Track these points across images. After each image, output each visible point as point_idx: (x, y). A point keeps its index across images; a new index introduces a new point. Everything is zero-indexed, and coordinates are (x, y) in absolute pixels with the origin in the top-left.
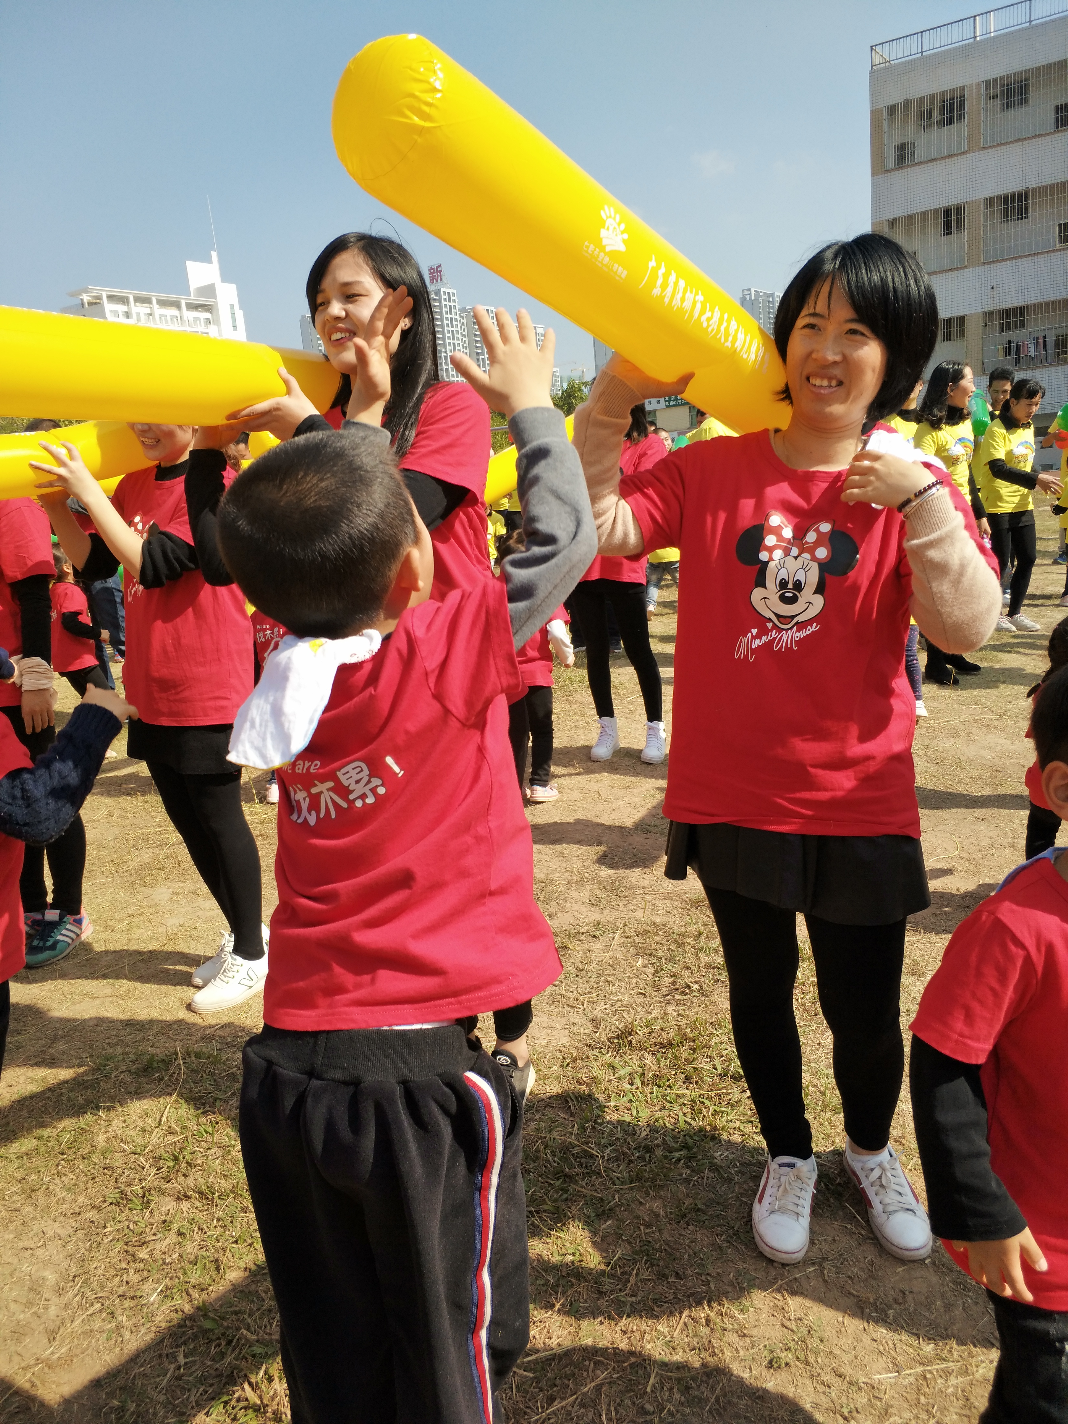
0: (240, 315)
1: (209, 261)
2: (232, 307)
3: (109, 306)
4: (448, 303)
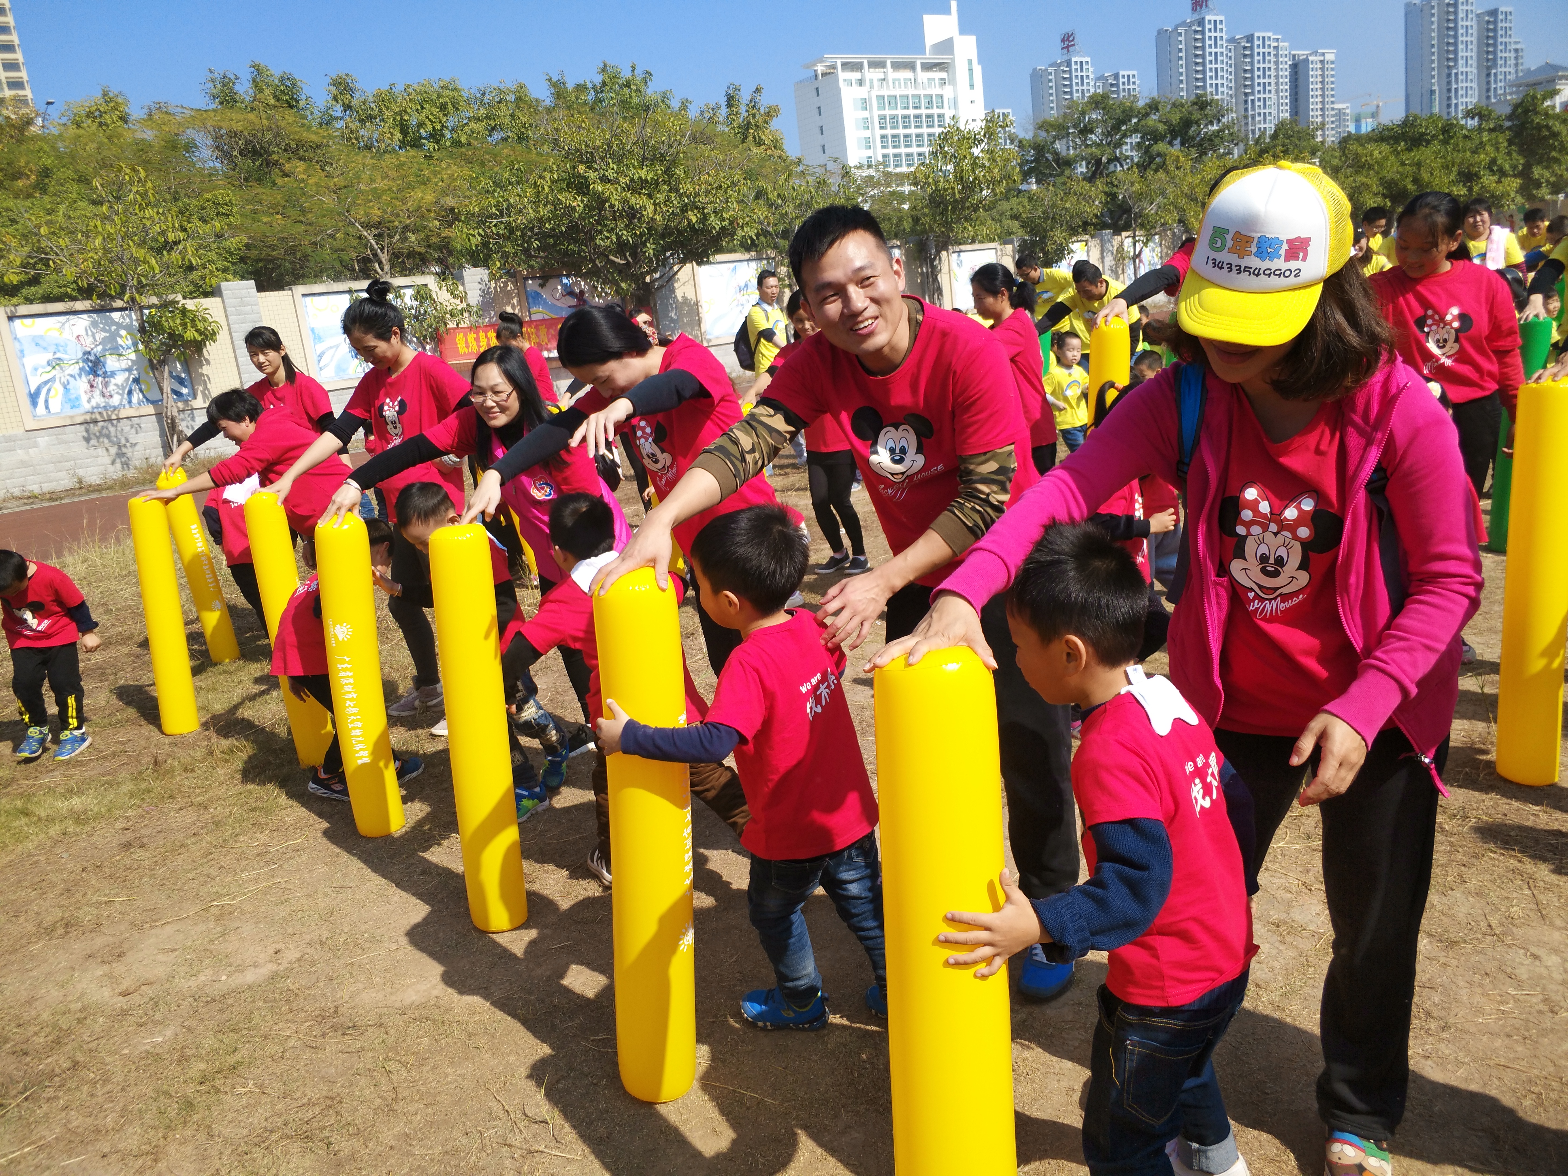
0: (978, 70)
1: (948, 12)
2: (970, 62)
3: (843, 75)
4: (1213, 34)
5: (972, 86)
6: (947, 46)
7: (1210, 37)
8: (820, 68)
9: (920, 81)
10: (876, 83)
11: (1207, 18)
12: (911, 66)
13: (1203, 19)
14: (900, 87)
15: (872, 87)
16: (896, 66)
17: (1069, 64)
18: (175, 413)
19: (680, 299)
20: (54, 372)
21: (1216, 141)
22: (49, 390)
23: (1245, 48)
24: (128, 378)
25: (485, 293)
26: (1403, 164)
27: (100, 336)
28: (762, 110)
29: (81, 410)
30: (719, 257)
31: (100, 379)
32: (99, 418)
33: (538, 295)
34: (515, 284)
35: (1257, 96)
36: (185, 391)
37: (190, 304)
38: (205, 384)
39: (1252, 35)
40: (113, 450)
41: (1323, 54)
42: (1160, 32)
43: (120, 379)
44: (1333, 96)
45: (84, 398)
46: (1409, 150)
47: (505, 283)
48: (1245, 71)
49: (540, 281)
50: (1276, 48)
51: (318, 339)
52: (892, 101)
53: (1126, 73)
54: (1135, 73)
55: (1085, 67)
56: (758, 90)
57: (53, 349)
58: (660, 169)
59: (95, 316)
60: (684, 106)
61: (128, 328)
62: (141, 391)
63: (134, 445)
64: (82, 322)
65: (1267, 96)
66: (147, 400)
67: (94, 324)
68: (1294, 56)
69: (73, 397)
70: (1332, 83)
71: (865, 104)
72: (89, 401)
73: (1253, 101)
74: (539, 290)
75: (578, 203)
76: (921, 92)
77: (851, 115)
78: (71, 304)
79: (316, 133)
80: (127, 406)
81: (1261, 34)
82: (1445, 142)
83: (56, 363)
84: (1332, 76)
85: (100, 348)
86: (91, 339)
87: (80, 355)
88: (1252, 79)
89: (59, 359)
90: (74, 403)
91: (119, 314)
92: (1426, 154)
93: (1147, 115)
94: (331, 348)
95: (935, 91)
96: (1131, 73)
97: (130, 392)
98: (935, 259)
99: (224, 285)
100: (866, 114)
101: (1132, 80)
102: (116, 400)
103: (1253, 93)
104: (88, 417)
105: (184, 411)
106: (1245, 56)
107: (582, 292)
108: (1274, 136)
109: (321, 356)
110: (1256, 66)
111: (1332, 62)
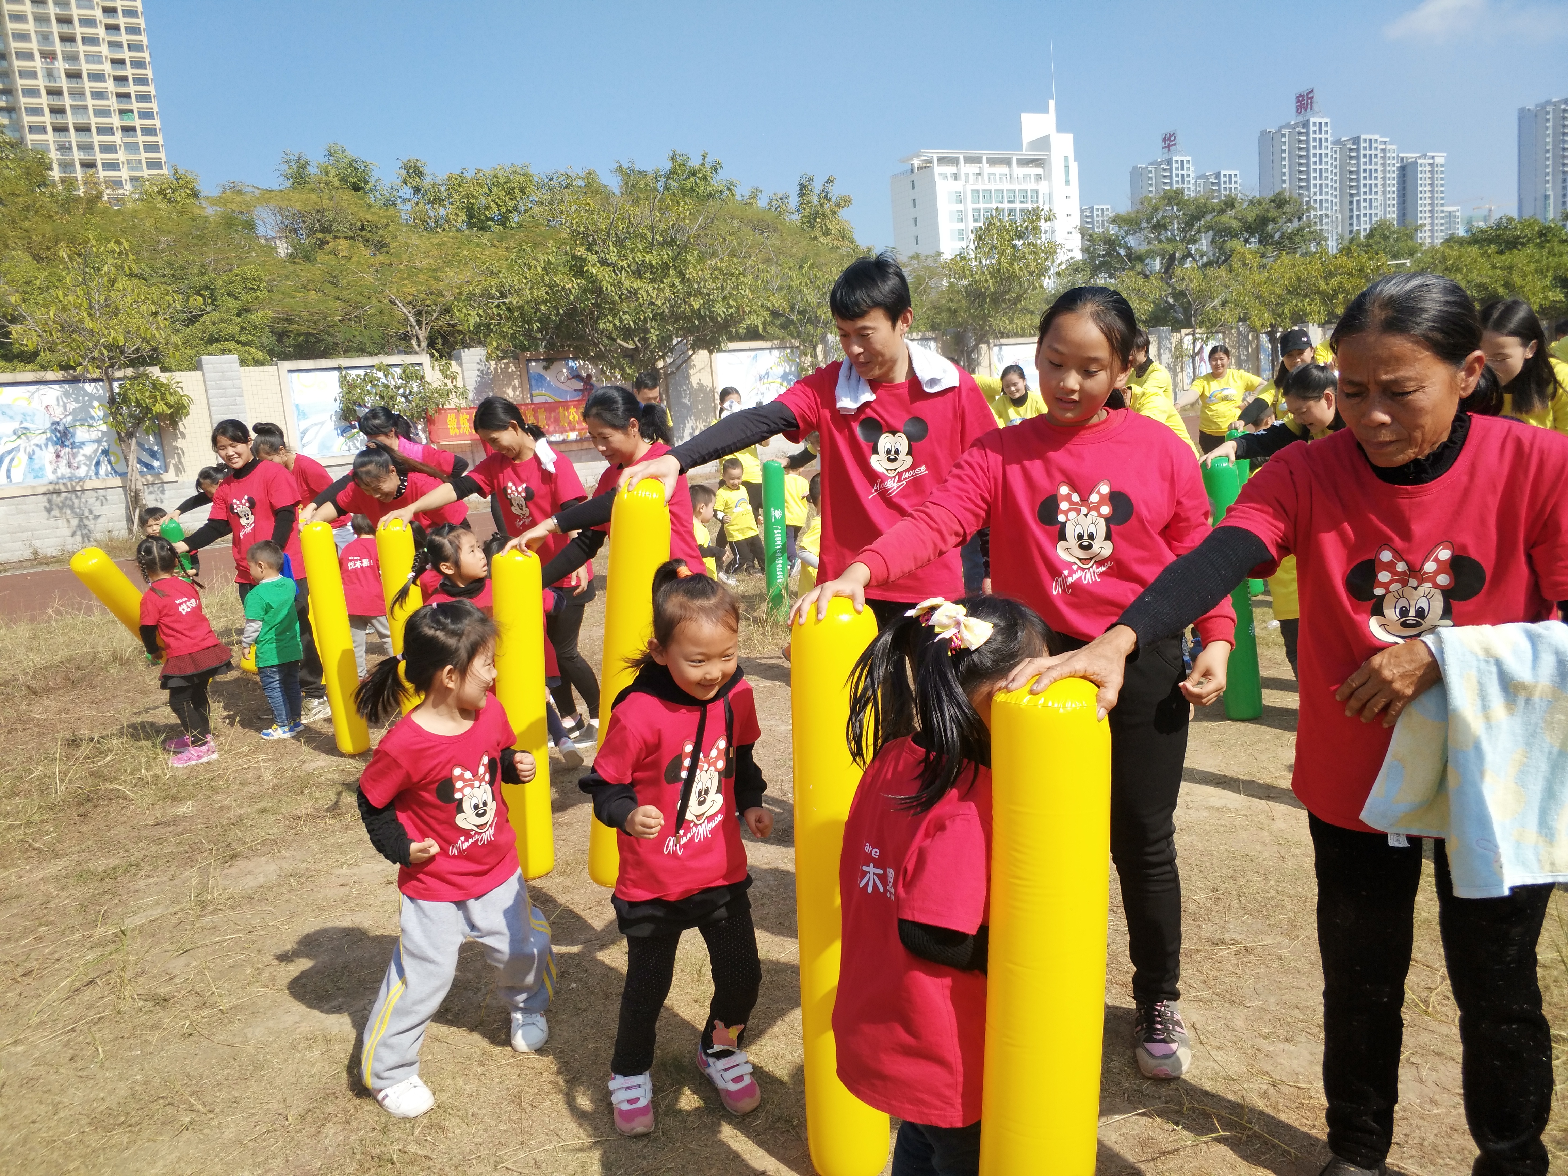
0: (1074, 167)
1: (1046, 111)
2: (1066, 159)
3: (938, 169)
4: (1318, 136)
5: (1067, 182)
6: (1044, 143)
7: (1315, 139)
8: (916, 163)
9: (1015, 176)
10: (971, 178)
11: (1312, 120)
12: (1007, 162)
13: (1308, 121)
14: (995, 181)
15: (967, 181)
16: (992, 161)
17: (1169, 162)
18: (140, 486)
19: (695, 386)
20: (19, 442)
21: (1297, 239)
22: (12, 460)
23: (1351, 150)
24: (97, 450)
25: (483, 374)
26: (1494, 267)
27: (72, 406)
28: (833, 200)
29: (45, 481)
30: (732, 345)
31: (67, 450)
32: (63, 489)
33: (541, 378)
34: (517, 365)
35: (1363, 197)
36: (156, 464)
37: (164, 377)
38: (179, 458)
39: (1358, 138)
40: (75, 522)
41: (1433, 157)
42: (1263, 133)
43: (88, 450)
44: (1442, 198)
45: (49, 469)
46: (1501, 252)
47: (507, 365)
48: (1351, 172)
49: (545, 364)
50: (1383, 150)
51: (302, 414)
52: (987, 195)
53: (1227, 172)
54: (1237, 172)
55: (1185, 165)
56: (829, 181)
57: (20, 418)
58: (667, 254)
59: (67, 386)
60: (754, 196)
61: (98, 399)
62: (110, 462)
63: (96, 517)
64: (53, 393)
65: (1373, 197)
66: (115, 472)
67: (67, 394)
68: (1402, 159)
69: (37, 467)
70: (1442, 185)
71: (960, 197)
72: (55, 472)
73: (1358, 201)
74: (542, 372)
75: (573, 285)
76: (1017, 187)
77: (945, 208)
78: (42, 373)
79: (374, 214)
80: (94, 477)
81: (1368, 137)
82: (1541, 246)
83: (21, 433)
84: (1442, 179)
85: (70, 418)
86: (61, 409)
87: (48, 425)
88: (1358, 180)
89: (26, 429)
90: (38, 473)
91: (93, 384)
92: (1519, 257)
93: (1222, 211)
94: (316, 424)
95: (1030, 186)
96: (1233, 172)
97: (98, 464)
98: (973, 351)
99: (205, 359)
100: (960, 207)
101: (1233, 179)
102: (82, 472)
103: (1358, 194)
104: (51, 488)
105: (153, 484)
106: (1351, 158)
107: (589, 376)
108: (1370, 236)
109: (304, 433)
110: (1363, 167)
111: (1442, 166)
